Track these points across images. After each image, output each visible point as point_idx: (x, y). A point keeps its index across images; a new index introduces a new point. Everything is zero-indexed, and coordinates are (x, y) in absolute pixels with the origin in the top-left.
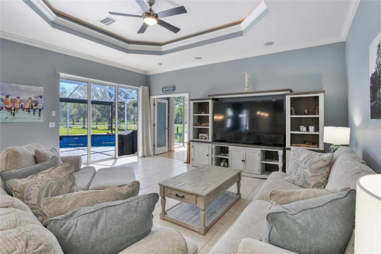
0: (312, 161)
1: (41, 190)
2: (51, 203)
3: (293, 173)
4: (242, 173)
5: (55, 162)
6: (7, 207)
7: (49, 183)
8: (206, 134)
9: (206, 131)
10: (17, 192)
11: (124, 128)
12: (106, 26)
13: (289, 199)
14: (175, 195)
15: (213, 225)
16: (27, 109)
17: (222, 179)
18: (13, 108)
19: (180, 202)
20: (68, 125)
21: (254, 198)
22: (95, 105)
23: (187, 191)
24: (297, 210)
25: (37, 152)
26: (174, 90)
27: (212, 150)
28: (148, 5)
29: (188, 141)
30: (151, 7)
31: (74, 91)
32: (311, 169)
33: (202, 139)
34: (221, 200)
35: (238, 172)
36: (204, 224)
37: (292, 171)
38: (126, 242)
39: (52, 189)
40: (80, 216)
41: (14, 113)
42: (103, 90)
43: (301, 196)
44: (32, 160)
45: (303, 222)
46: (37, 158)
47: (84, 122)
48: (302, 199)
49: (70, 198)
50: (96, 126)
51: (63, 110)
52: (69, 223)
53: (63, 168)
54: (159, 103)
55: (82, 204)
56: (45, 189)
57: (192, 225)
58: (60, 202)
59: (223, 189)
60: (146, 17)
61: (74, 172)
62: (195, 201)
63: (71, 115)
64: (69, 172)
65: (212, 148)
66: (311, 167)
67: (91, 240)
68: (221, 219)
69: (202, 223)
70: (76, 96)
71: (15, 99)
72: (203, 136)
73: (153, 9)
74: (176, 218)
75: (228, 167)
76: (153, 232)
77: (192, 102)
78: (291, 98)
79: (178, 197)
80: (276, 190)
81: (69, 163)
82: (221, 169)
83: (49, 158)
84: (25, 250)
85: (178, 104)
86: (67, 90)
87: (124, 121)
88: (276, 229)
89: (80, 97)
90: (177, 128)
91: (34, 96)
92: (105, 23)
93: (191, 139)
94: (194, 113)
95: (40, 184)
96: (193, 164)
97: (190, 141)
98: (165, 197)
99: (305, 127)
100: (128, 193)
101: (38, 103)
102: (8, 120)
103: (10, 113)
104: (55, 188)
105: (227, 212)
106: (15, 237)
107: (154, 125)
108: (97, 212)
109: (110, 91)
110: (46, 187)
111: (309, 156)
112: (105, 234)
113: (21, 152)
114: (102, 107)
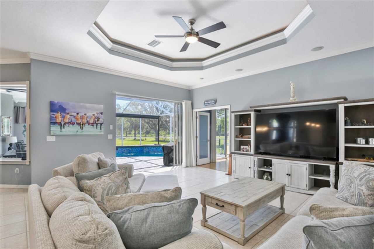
0: (370, 178)
1: (104, 190)
2: (112, 200)
3: (345, 189)
4: (286, 187)
5: (113, 168)
6: (82, 201)
7: (109, 185)
8: (248, 146)
9: (248, 143)
10: (87, 190)
11: (169, 140)
12: (153, 48)
13: (331, 215)
14: (215, 203)
15: (253, 237)
16: (91, 123)
17: (263, 192)
18: (82, 123)
19: (221, 211)
20: (122, 137)
21: (298, 214)
22: (144, 119)
23: (227, 201)
24: (339, 226)
25: (99, 160)
26: (216, 103)
27: (254, 162)
28: (189, 24)
29: (230, 153)
30: (192, 26)
31: (127, 107)
32: (368, 186)
33: (243, 151)
34: (262, 213)
35: (280, 185)
36: (244, 234)
37: (345, 188)
38: (170, 238)
39: (111, 189)
40: (133, 212)
41: (82, 127)
42: (151, 105)
43: (345, 213)
44: (96, 167)
45: (345, 238)
46: (100, 165)
47: (135, 134)
48: (347, 216)
49: (126, 197)
50: (145, 137)
51: (118, 123)
52: (125, 217)
53: (119, 173)
54: (200, 116)
55: (135, 203)
56: (107, 190)
57: (232, 234)
58: (118, 200)
59: (264, 202)
60: (188, 36)
61: (128, 177)
62: (234, 211)
63: (125, 128)
64: (124, 177)
65: (254, 161)
66: (368, 185)
67: (142, 233)
68: (262, 231)
69: (242, 234)
70: (129, 111)
71: (83, 116)
72: (245, 148)
73: (194, 28)
74: (217, 226)
75: (271, 180)
76: (193, 233)
77: (233, 115)
78: (345, 107)
79: (218, 206)
80: (317, 204)
81: (124, 169)
82: (264, 182)
83: (108, 165)
84: (96, 232)
85: (220, 116)
86: (121, 106)
87: (169, 133)
88: (314, 243)
89: (131, 112)
90: (219, 140)
91: (97, 113)
92: (151, 45)
93: (233, 151)
94: (236, 125)
95: (103, 185)
96: (234, 175)
97: (232, 153)
98: (206, 205)
99: (364, 139)
100: (171, 197)
101: (99, 119)
102: (78, 133)
103: (80, 127)
104: (114, 189)
105: (269, 226)
106: (90, 221)
107: (197, 137)
108: (146, 210)
109: (157, 106)
110: (107, 188)
111: (366, 172)
112: (153, 228)
113: (88, 160)
114: (150, 121)
